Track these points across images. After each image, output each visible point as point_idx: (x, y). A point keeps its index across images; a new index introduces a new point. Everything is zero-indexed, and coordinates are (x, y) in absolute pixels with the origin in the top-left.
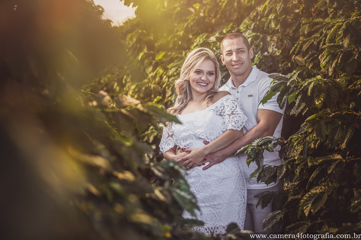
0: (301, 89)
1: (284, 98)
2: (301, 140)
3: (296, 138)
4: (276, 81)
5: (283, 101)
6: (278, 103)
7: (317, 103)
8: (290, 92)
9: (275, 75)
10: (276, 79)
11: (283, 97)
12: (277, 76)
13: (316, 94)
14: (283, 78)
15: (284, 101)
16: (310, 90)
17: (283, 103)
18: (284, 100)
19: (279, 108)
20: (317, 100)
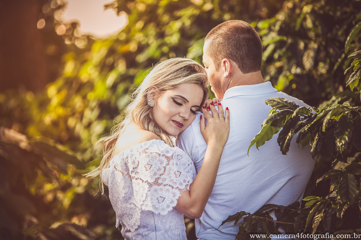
0: (312, 123)
1: (288, 137)
2: (320, 205)
3: (312, 201)
4: (278, 110)
5: (286, 141)
6: (279, 145)
7: (339, 144)
8: (298, 127)
9: (276, 100)
10: (277, 106)
11: (287, 134)
12: (279, 102)
13: (338, 131)
14: (289, 105)
15: (289, 142)
16: (326, 124)
17: (286, 145)
18: (288, 140)
19: (281, 152)
20: (338, 140)
